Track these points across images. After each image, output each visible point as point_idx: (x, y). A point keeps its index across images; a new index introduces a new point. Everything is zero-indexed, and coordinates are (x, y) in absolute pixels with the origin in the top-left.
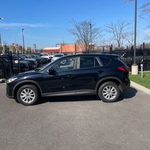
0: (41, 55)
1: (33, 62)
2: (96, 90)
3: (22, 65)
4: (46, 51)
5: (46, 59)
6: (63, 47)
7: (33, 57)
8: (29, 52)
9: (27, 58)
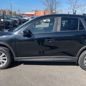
0: (22, 17)
1: (16, 21)
2: (77, 57)
3: (7, 23)
4: (26, 15)
5: (25, 19)
6: (36, 12)
7: (17, 18)
8: (15, 14)
9: (12, 18)
